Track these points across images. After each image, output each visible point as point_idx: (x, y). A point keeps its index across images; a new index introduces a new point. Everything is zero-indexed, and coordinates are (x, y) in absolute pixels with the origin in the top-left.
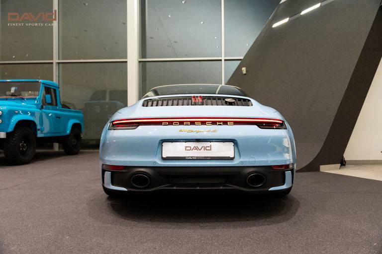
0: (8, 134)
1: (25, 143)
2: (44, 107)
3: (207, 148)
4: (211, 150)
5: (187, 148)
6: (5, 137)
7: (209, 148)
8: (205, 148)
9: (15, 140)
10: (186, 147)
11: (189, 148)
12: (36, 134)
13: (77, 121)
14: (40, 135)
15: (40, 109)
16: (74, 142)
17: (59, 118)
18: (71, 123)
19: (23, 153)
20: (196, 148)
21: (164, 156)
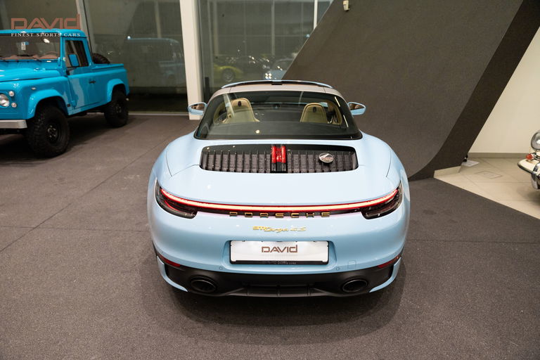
0: (28, 122)
1: (53, 127)
2: (70, 72)
3: (292, 250)
4: (296, 252)
5: (265, 249)
6: (26, 127)
7: (295, 250)
8: (289, 250)
9: (39, 128)
10: (263, 248)
11: (267, 250)
12: (65, 112)
13: (118, 82)
14: (71, 111)
15: (66, 76)
16: (119, 110)
17: (93, 82)
18: (111, 85)
19: (54, 141)
20: (277, 249)
21: (233, 259)
